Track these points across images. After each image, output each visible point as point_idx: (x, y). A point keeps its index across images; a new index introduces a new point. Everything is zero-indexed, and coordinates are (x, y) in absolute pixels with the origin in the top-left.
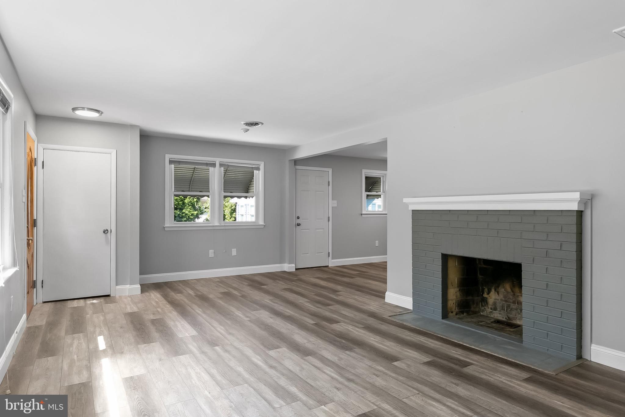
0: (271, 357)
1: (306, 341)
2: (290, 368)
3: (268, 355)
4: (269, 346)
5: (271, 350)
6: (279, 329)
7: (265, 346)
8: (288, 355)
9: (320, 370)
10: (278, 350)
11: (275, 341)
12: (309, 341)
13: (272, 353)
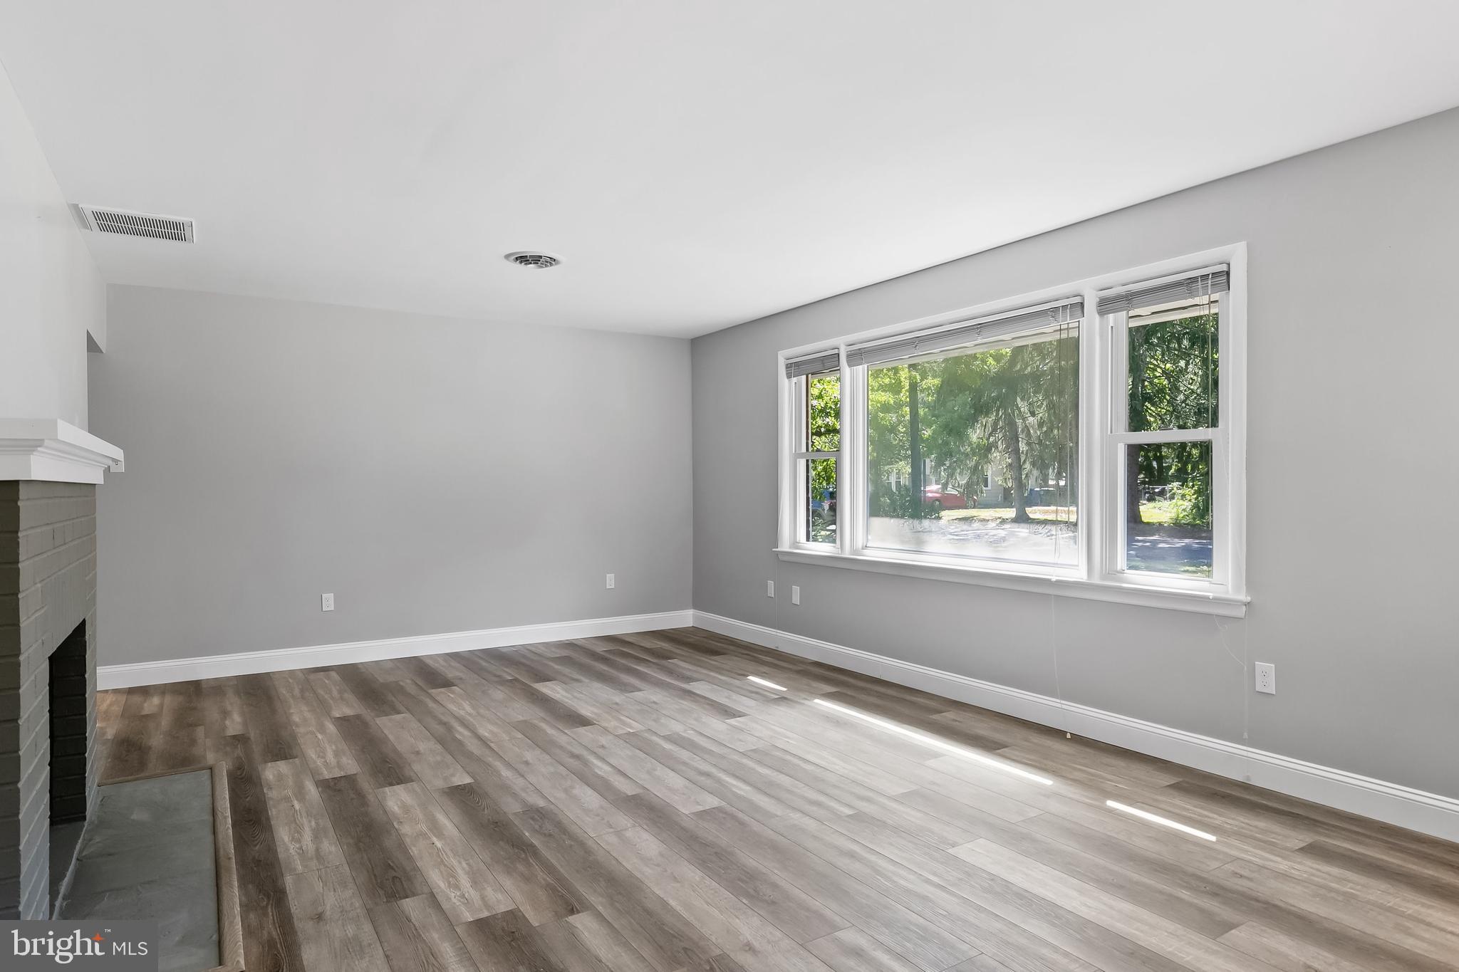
0: (712, 793)
1: (629, 834)
2: (672, 774)
3: (722, 798)
4: (724, 818)
5: (717, 807)
6: (708, 881)
7: (734, 817)
8: (676, 798)
9: (619, 770)
10: (701, 808)
11: (709, 831)
12: (619, 833)
13: (712, 802)
